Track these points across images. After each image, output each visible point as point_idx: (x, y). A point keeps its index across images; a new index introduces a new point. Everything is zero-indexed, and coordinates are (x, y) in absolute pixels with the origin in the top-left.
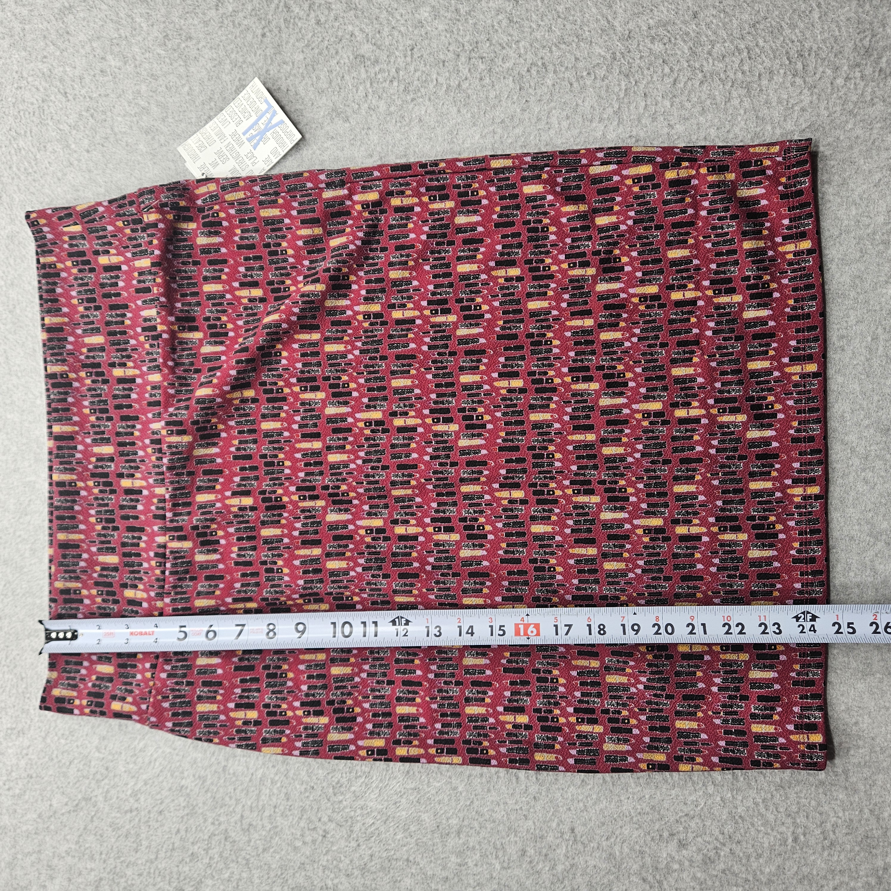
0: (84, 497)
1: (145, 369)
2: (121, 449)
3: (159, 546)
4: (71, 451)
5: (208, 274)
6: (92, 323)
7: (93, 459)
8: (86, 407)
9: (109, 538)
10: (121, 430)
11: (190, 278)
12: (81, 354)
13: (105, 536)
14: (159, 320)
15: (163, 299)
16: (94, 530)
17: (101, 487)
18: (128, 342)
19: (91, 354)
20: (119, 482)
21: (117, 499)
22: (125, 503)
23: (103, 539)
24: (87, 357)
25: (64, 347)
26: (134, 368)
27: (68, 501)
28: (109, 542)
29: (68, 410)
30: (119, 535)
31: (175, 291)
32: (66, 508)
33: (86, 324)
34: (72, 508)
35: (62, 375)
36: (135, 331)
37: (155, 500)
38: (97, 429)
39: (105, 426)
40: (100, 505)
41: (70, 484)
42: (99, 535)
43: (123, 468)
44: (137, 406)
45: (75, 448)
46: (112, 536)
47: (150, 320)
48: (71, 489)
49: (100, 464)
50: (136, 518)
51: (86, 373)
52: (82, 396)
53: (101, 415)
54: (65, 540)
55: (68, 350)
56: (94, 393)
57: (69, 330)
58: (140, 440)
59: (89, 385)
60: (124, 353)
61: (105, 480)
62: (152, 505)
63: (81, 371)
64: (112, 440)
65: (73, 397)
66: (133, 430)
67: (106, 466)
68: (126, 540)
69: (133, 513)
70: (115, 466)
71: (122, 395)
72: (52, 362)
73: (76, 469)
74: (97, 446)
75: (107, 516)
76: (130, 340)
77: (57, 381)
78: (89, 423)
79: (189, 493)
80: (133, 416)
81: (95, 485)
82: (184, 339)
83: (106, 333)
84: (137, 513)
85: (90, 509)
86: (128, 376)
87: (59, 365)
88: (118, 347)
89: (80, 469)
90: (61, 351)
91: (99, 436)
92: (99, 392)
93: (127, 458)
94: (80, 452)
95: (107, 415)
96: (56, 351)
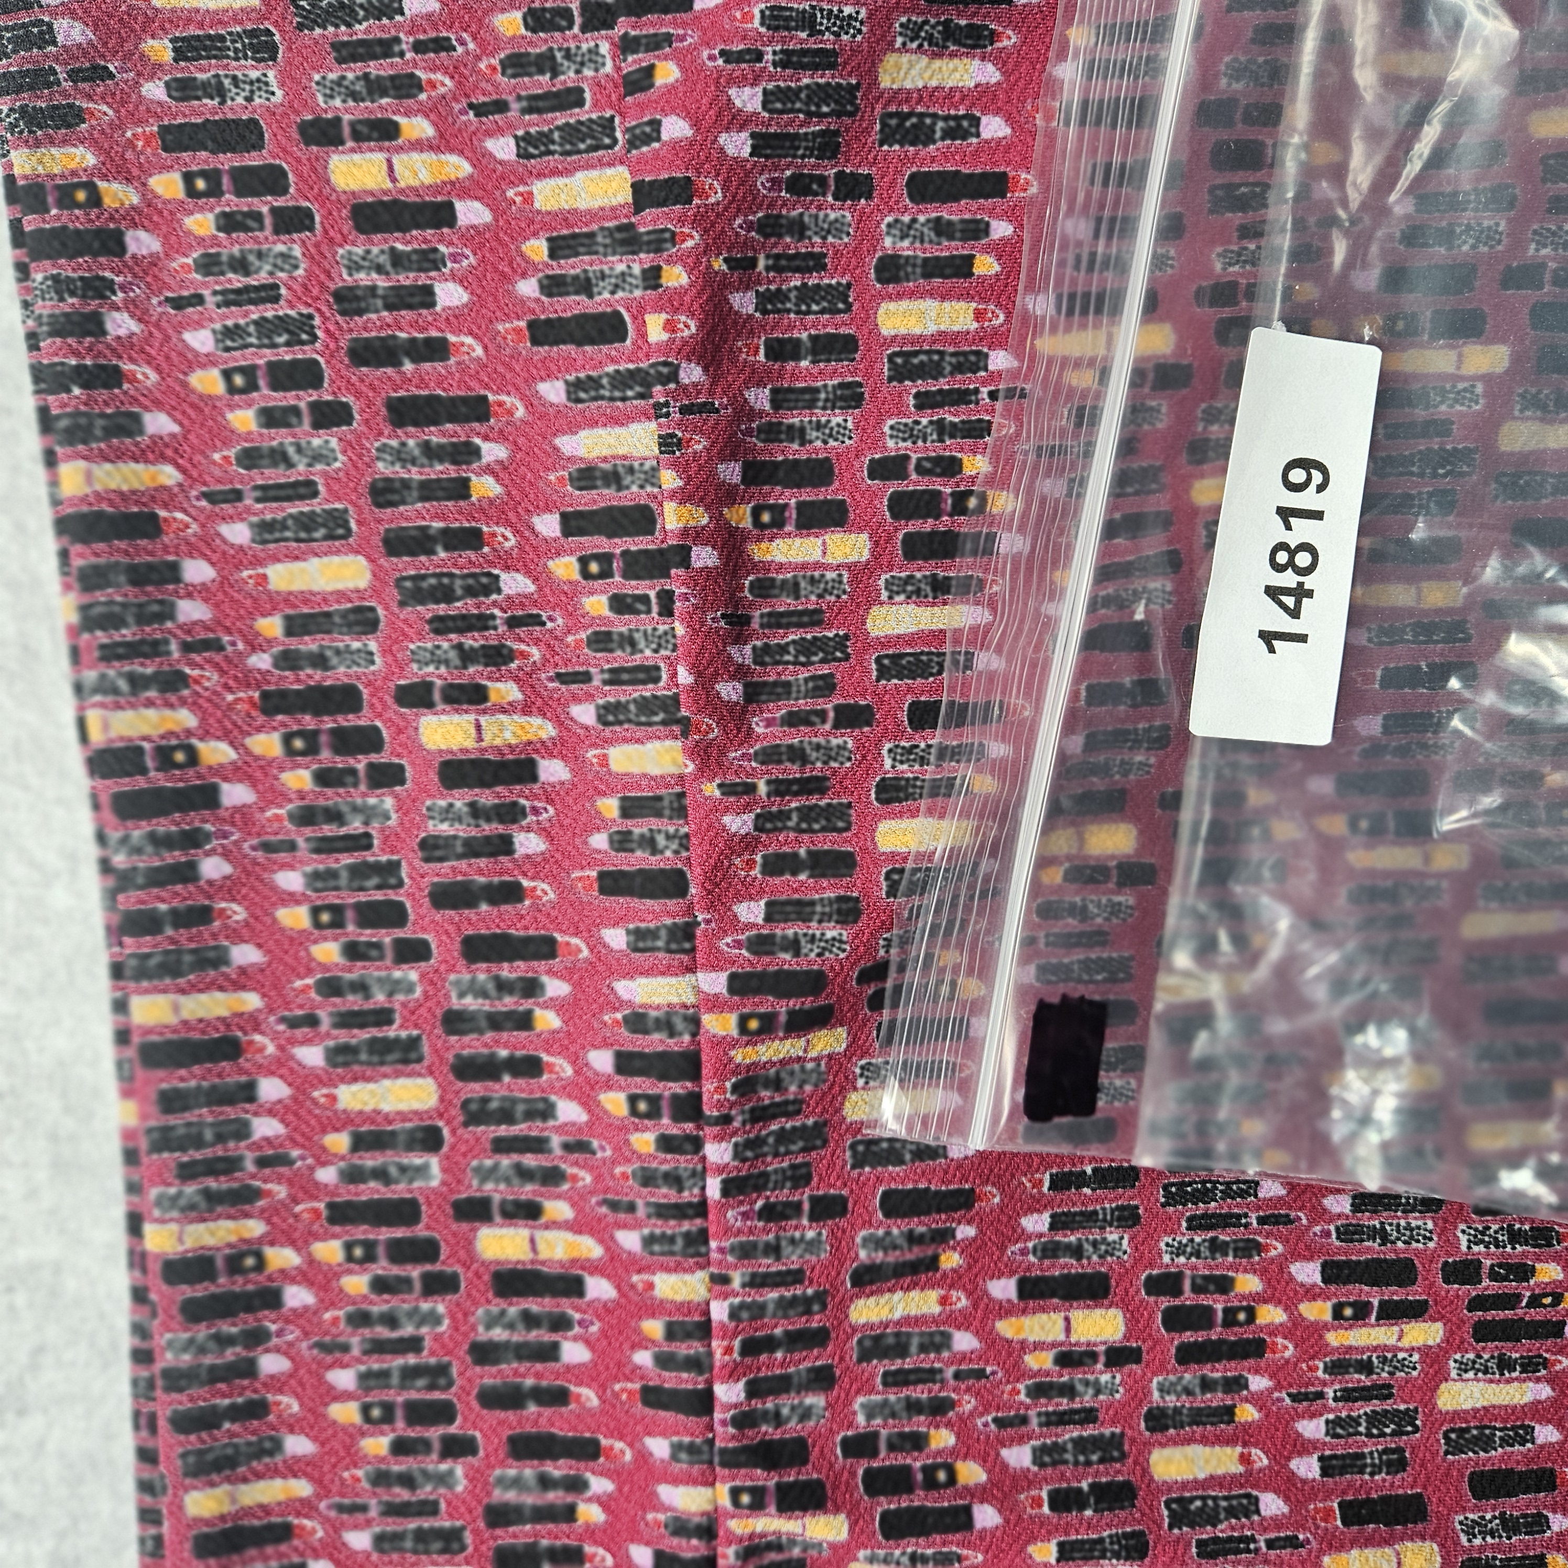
0: (299, 1315)
1: (584, 714)
2: (475, 1089)
3: (680, 1527)
4: (231, 1112)
5: (905, 248)
6: (306, 489)
7: (339, 1142)
8: (291, 899)
9: (426, 1491)
10: (471, 1003)
11: (816, 262)
12: (255, 644)
13: (407, 1481)
14: (670, 479)
15: (692, 373)
16: (355, 1458)
17: (383, 1267)
18: (493, 586)
19: (309, 645)
20: (469, 1244)
21: (460, 1316)
22: (499, 1334)
23: (402, 1494)
24: (288, 660)
25: (167, 613)
26: (526, 709)
27: (223, 1341)
28: (429, 1508)
29: (203, 915)
30: (473, 1477)
31: (745, 326)
32: (216, 1375)
33: (269, 493)
34: (248, 1369)
35: (164, 755)
36: (524, 530)
37: (654, 1328)
38: (353, 1002)
39: (393, 988)
40: (378, 1347)
41: (234, 1264)
42: (381, 1479)
44: (546, 891)
45: (248, 1093)
46: (444, 1479)
47: (614, 478)
48: (239, 1285)
49: (370, 1161)
50: (559, 1397)
51: (287, 740)
52: (267, 847)
53: (367, 935)
54: (223, 1518)
55: (189, 628)
56: (329, 830)
57: (187, 526)
58: (563, 1051)
59: (301, 795)
60: (472, 641)
61: (399, 1233)
62: (635, 1346)
63: (259, 730)
64: (426, 1048)
65: (226, 854)
66: (526, 1004)
67: (403, 1169)
68: (511, 1496)
69: (538, 1375)
70: (444, 1170)
71: (468, 842)
72: (116, 691)
73: (258, 1194)
74: (355, 1079)
75: (414, 1395)
76: (504, 576)
77: (140, 783)
78: (309, 972)
79: (820, 1297)
80: (528, 940)
81: (350, 1258)
82: (781, 567)
83: (377, 541)
84: (558, 1376)
85: (331, 1367)
86: (498, 750)
87: (150, 703)
88: (441, 609)
89: (281, 1191)
90: (152, 631)
91: (365, 1035)
92: (356, 826)
93: (503, 1130)
94: (271, 1113)
95: (400, 933)
96: (127, 634)
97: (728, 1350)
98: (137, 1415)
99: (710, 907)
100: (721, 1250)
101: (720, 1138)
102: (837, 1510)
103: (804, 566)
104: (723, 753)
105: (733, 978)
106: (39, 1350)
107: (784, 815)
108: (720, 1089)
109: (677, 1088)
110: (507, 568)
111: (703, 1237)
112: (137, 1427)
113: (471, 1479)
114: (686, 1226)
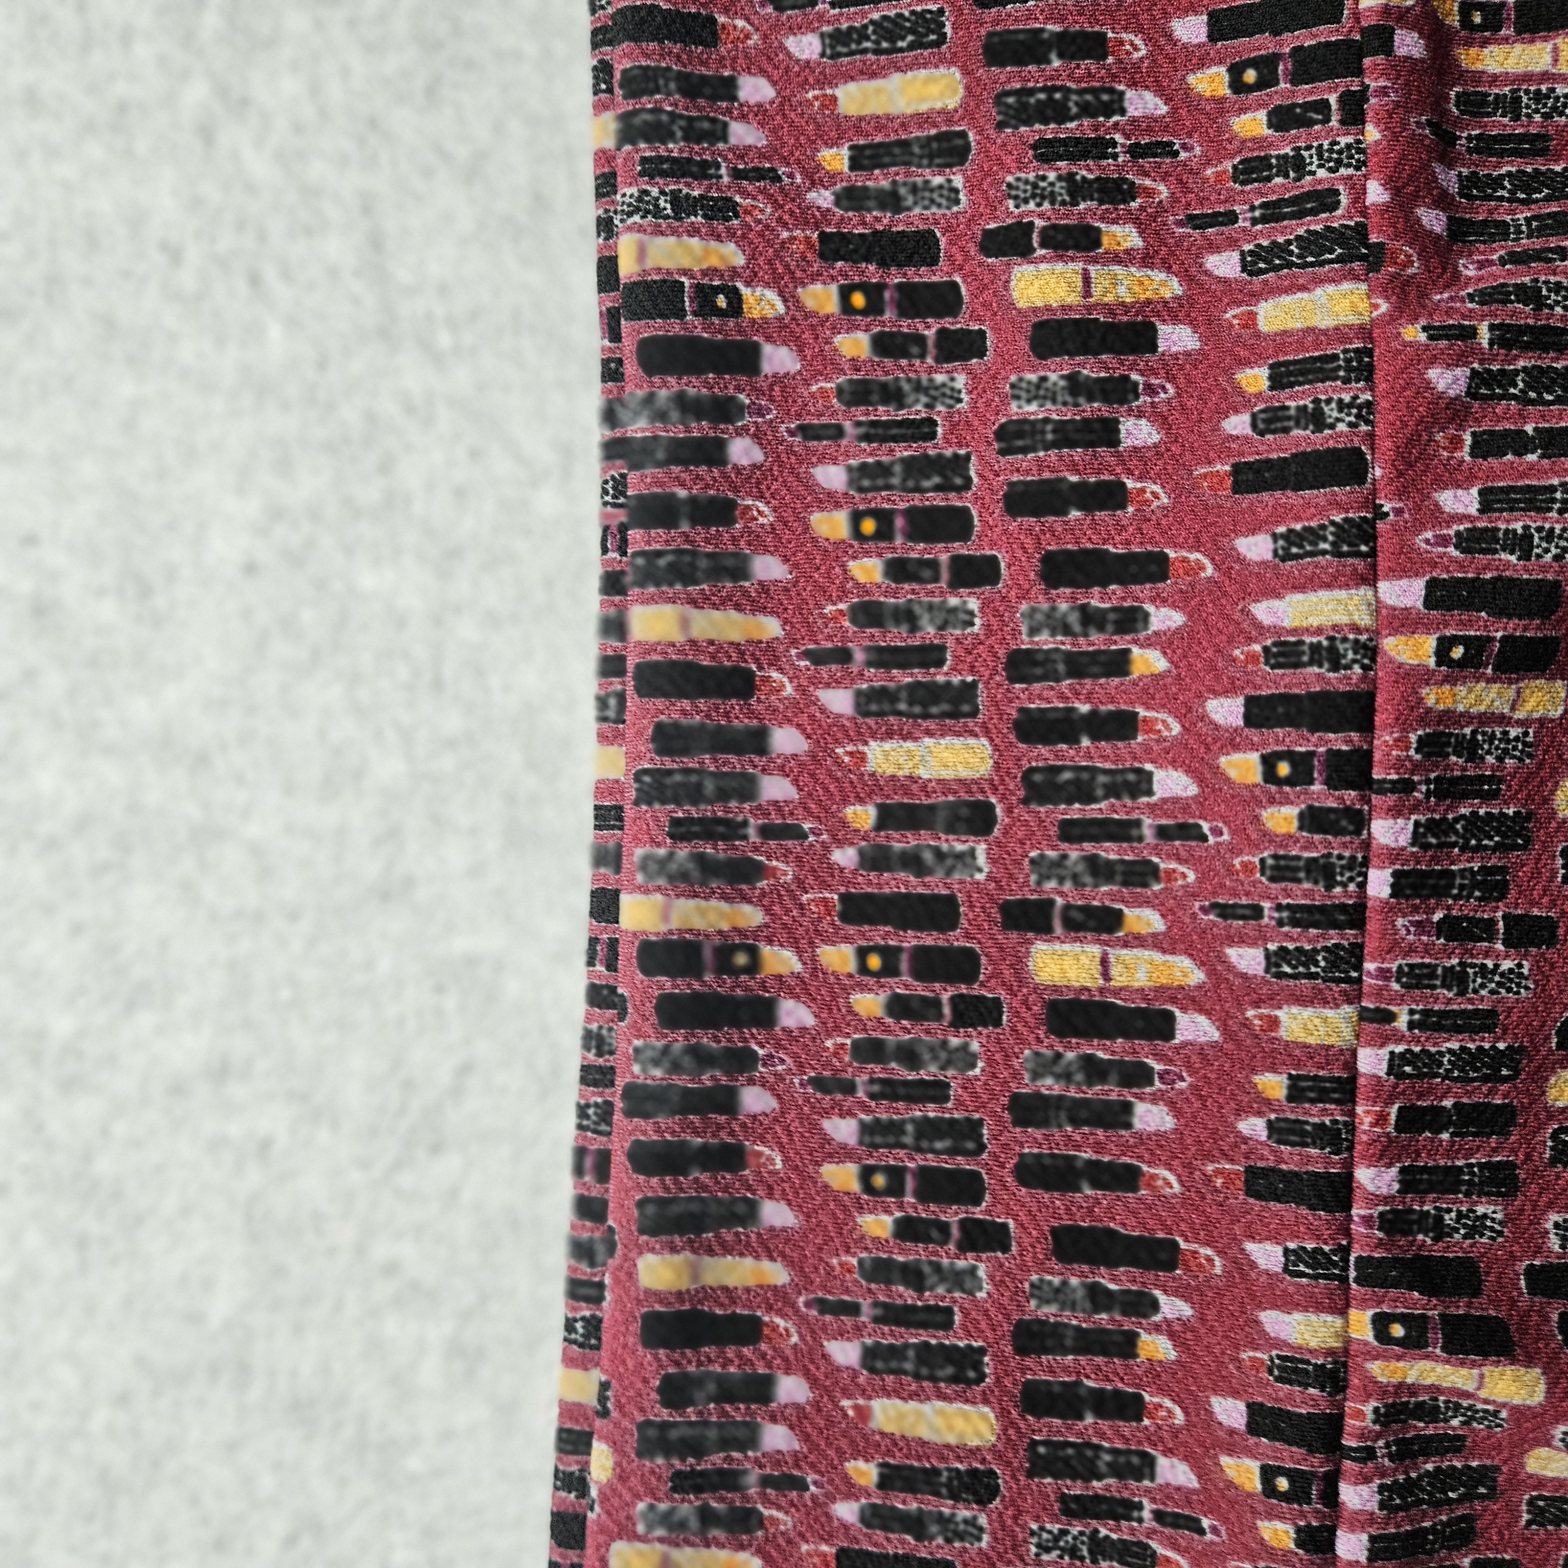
0: (796, 1038)
1: (1225, 263)
2: (1041, 754)
3: (1292, 1372)
4: (734, 762)
7: (864, 814)
8: (830, 500)
9: (938, 1294)
10: (1045, 641)
12: (816, 178)
13: (914, 1276)
16: (849, 1238)
17: (904, 984)
18: (1116, 105)
19: (880, 181)
20: (1020, 959)
21: (1002, 1058)
22: (1049, 1086)
23: (906, 1295)
24: (854, 198)
25: (719, 133)
26: (1146, 259)
27: (704, 1059)
28: (940, 1317)
29: (725, 511)
30: (1002, 1279)
32: (690, 1103)
34: (727, 1102)
35: (704, 295)
36: (1159, 38)
37: (1273, 1084)
38: (895, 635)
39: (948, 618)
40: (891, 1091)
41: (724, 957)
42: (880, 1270)
43: (1054, 870)
44: (1157, 494)
45: (758, 742)
46: (963, 1280)
48: (726, 987)
49: (900, 843)
50: (1124, 1179)
51: (845, 294)
52: (807, 432)
53: (917, 551)
54: (679, 1295)
55: (742, 152)
56: (884, 413)
57: (748, 36)
58: (1168, 704)
59: (855, 364)
60: (1085, 172)
61: (929, 939)
62: (1241, 1111)
63: (814, 277)
64: (982, 699)
65: (758, 437)
66: (1120, 643)
67: (940, 855)
68: (1049, 1311)
69: (1099, 1147)
70: (992, 860)
71: (1060, 427)
72: (657, 212)
73: (759, 871)
74: (889, 735)
75: (931, 1161)
76: (1130, 94)
77: (675, 328)
78: (843, 594)
79: (1512, 1056)
80: (1131, 558)
81: (863, 969)
82: (1495, 79)
83: (976, 47)
84: (1126, 1149)
85: (826, 1113)
86: (1109, 309)
87: (694, 231)
88: (1050, 131)
89: (787, 872)
90: (701, 152)
91: (904, 678)
92: (917, 410)
93: (1076, 811)
94: (783, 771)
95: (961, 549)
96: (674, 148)
97: (1381, 1119)
98: (580, 1153)
99: (1401, 494)
100: (1383, 974)
101: (1396, 812)
102: (1529, 1362)
103: (1528, 77)
104: (1423, 295)
105: (1432, 585)
106: (465, 1070)
107: (1508, 378)
108: (1402, 743)
109: (1338, 742)
110: (1133, 84)
111: (1356, 954)
112: (579, 1170)
113: (998, 1284)
114: (1334, 938)
